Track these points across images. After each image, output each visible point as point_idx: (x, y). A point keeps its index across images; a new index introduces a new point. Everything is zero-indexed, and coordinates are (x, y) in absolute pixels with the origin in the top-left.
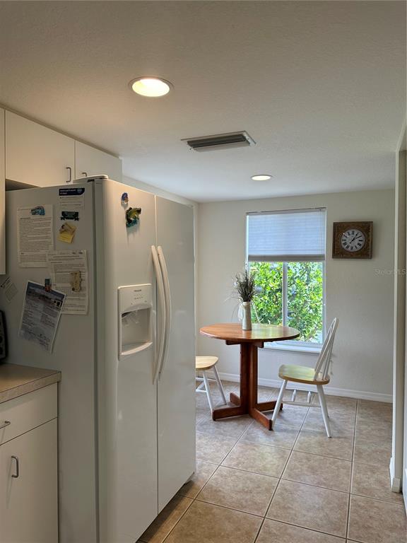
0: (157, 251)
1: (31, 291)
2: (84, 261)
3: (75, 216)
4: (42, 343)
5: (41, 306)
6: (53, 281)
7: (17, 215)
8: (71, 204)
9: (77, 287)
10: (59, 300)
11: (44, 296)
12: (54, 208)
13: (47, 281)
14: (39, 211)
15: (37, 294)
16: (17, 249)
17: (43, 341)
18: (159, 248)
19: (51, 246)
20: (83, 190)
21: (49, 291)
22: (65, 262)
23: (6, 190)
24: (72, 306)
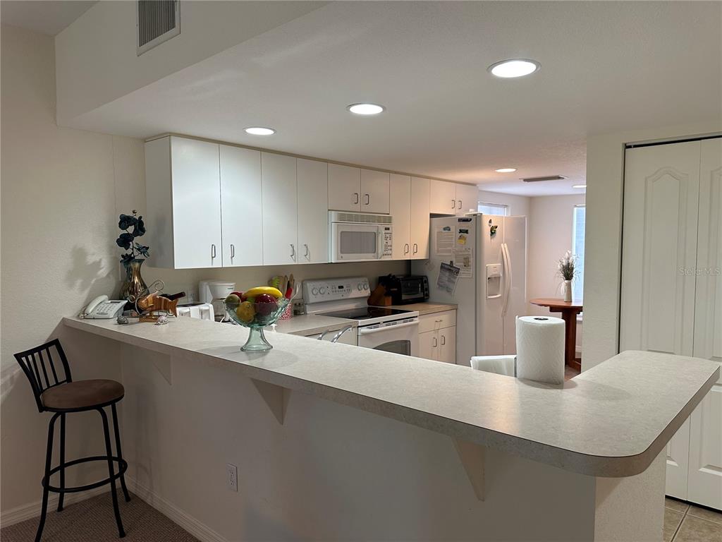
0: (504, 247)
1: (443, 267)
2: (471, 253)
3: (466, 232)
4: (448, 291)
5: (447, 274)
6: (454, 262)
7: (435, 231)
8: (464, 226)
9: (466, 265)
10: (457, 271)
11: (450, 269)
12: (456, 227)
13: (451, 262)
14: (448, 229)
15: (445, 268)
16: (435, 247)
17: (449, 290)
18: (505, 244)
19: (454, 246)
20: (471, 220)
21: (452, 267)
22: (460, 253)
23: (431, 217)
24: (463, 274)
